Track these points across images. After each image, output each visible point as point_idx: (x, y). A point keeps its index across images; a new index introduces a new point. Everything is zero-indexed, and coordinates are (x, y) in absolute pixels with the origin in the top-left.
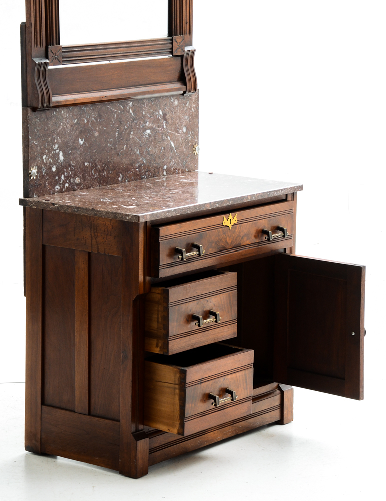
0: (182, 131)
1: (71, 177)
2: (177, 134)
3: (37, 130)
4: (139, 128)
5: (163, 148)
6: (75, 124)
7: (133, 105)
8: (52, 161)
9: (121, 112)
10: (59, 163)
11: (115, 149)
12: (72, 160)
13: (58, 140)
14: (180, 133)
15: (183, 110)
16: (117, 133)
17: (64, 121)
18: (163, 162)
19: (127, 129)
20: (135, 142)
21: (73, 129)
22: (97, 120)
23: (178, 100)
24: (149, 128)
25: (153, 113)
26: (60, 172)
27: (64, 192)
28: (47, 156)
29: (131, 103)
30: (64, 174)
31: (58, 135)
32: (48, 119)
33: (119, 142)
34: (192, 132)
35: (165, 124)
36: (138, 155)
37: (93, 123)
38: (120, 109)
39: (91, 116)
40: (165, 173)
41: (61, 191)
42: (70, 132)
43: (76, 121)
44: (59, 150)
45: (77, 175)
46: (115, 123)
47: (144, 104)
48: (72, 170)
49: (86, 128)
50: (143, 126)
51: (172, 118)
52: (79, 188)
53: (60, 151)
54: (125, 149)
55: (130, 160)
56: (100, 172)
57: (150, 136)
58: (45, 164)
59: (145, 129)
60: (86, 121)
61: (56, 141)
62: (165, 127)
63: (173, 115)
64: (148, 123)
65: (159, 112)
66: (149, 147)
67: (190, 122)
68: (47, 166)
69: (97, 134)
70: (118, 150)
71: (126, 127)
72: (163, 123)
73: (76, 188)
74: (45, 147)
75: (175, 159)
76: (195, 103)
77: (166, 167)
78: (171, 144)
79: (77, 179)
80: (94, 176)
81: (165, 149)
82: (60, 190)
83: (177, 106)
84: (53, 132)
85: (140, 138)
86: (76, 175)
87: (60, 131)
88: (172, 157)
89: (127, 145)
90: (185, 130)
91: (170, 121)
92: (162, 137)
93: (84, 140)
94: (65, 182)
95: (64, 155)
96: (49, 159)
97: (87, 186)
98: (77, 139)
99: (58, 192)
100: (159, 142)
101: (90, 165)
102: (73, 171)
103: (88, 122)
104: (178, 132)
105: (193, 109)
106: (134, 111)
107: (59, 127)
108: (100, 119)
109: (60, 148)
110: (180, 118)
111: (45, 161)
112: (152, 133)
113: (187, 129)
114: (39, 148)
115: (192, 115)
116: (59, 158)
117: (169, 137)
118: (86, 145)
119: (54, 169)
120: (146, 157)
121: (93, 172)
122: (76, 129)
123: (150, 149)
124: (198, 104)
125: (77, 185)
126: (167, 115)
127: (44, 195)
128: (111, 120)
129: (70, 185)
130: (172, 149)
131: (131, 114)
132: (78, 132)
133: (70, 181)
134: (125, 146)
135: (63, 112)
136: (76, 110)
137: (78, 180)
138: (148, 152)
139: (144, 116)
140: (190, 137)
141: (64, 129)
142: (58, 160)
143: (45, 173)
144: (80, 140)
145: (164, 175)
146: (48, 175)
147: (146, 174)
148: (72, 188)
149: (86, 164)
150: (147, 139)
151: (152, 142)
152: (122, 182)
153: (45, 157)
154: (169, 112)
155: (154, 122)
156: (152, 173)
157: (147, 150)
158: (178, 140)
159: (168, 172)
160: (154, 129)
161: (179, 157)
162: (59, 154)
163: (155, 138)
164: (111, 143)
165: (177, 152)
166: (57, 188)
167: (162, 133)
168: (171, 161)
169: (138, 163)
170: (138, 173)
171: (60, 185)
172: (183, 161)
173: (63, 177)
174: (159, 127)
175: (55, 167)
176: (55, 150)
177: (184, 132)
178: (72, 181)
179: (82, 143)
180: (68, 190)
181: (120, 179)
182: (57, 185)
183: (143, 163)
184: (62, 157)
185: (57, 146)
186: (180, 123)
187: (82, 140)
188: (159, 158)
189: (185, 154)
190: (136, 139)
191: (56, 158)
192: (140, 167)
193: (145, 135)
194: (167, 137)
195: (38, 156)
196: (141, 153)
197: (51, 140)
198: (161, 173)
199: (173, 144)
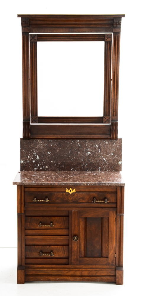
1: (43, 165)
3: (25, 146)
4: (83, 151)
6: (46, 146)
7: (80, 142)
8: (33, 159)
9: (72, 144)
11: (69, 157)
12: (44, 159)
13: (36, 151)
15: (111, 146)
16: (70, 152)
17: (39, 144)
18: (98, 166)
19: (76, 151)
20: (81, 156)
21: (44, 148)
22: (58, 145)
23: (108, 142)
24: (89, 151)
25: (92, 146)
26: (37, 163)
27: (39, 171)
28: (30, 156)
29: (78, 141)
30: (39, 164)
31: (36, 149)
32: (30, 143)
33: (71, 155)
34: (117, 155)
35: (99, 151)
36: (83, 161)
37: (56, 146)
38: (72, 142)
39: (54, 144)
40: (99, 170)
41: (37, 170)
43: (46, 145)
46: (69, 147)
47: (87, 142)
48: (43, 163)
49: (52, 148)
50: (86, 150)
51: (104, 149)
54: (74, 158)
55: (77, 163)
56: (59, 165)
57: (90, 154)
58: (29, 159)
59: (87, 152)
60: (52, 145)
62: (99, 152)
63: (105, 147)
64: (89, 149)
65: (96, 146)
66: (89, 159)
67: (116, 151)
69: (58, 151)
70: (70, 158)
72: (98, 150)
74: (29, 153)
75: (106, 165)
76: (119, 144)
77: (100, 168)
78: (103, 159)
80: (56, 167)
81: (99, 160)
83: (107, 144)
84: (33, 148)
85: (84, 155)
86: (46, 165)
88: (104, 164)
89: (76, 157)
90: (112, 154)
91: (103, 150)
92: (98, 155)
94: (39, 167)
95: (39, 157)
96: (31, 158)
97: (52, 170)
98: (47, 151)
99: (36, 170)
100: (96, 157)
101: (54, 162)
103: (53, 146)
104: (108, 155)
105: (118, 146)
106: (80, 144)
107: (36, 146)
108: (60, 145)
109: (37, 154)
110: (109, 149)
111: (29, 158)
113: (114, 154)
114: (25, 153)
115: (117, 149)
116: (36, 158)
117: (102, 156)
119: (34, 162)
120: (87, 163)
121: (56, 165)
122: (46, 148)
123: (90, 160)
124: (122, 145)
125: (46, 169)
126: (101, 147)
127: (28, 171)
128: (67, 146)
129: (42, 168)
130: (104, 161)
131: (78, 145)
133: (42, 167)
135: (39, 141)
136: (46, 141)
137: (47, 167)
138: (89, 161)
139: (86, 147)
140: (116, 157)
141: (39, 147)
142: (36, 159)
143: (29, 163)
144: (48, 152)
145: (99, 171)
146: (30, 163)
147: (87, 169)
148: (43, 170)
149: (52, 162)
150: (88, 156)
151: (91, 157)
152: (73, 170)
153: (28, 157)
154: (102, 146)
155: (92, 149)
156: (91, 169)
157: (88, 160)
158: (108, 158)
159: (102, 170)
160: (93, 152)
161: (109, 165)
162: (36, 156)
163: (93, 156)
164: (66, 155)
165: (107, 163)
166: (35, 169)
167: (98, 154)
168: (103, 166)
169: (83, 164)
170: (83, 168)
171: (37, 168)
172: (111, 167)
173: (38, 165)
174: (96, 151)
175: (34, 161)
176: (34, 155)
177: (112, 155)
178: (43, 167)
179: (49, 153)
180: (41, 170)
181: (72, 169)
182: (35, 167)
183: (86, 165)
184: (38, 157)
185: (35, 153)
186: (109, 151)
187: (49, 152)
188: (96, 164)
189: (112, 164)
190: (81, 155)
191: (35, 158)
192: (83, 166)
193: (87, 154)
194: (101, 156)
195: (25, 156)
196: (85, 161)
197: (32, 151)
198: (97, 170)
199: (105, 159)
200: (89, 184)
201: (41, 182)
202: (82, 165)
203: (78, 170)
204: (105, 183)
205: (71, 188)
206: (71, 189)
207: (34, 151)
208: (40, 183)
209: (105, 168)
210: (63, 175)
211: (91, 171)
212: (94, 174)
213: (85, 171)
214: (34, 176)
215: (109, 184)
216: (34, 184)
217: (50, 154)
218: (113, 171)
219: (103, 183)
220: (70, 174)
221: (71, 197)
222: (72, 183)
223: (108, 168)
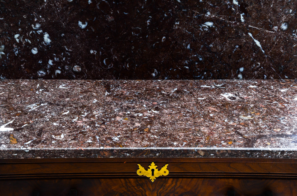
0: (279, 28)
1: (65, 63)
2: (267, 31)
4: (191, 19)
5: (237, 47)
8: (30, 42)
10: (43, 45)
11: (145, 39)
12: (66, 45)
13: (39, 19)
14: (273, 31)
16: (148, 21)
18: (237, 63)
19: (167, 18)
20: (183, 36)
21: (67, 9)
24: (210, 20)
26: (44, 55)
27: (52, 79)
28: (21, 36)
30: (52, 59)
31: (39, 13)
33: (152, 31)
35: (242, 17)
36: (188, 50)
37: (103, 5)
40: (240, 76)
41: (46, 77)
42: (62, 12)
44: (41, 31)
45: (76, 63)
46: (145, 8)
48: (66, 56)
49: (91, 9)
50: (199, 17)
51: (258, 10)
52: (79, 77)
53: (44, 32)
54: (163, 41)
55: (171, 55)
56: (116, 63)
58: (19, 44)
60: (90, 2)
61: (36, 20)
62: (243, 20)
63: (260, 6)
64: (209, 13)
66: (209, 43)
68: (21, 47)
69: (110, 19)
70: (150, 41)
71: (165, 15)
72: (239, 15)
73: (74, 76)
74: (17, 25)
75: (260, 61)
77: (242, 69)
78: (254, 43)
79: (75, 66)
80: (106, 66)
81: (240, 47)
82: (46, 75)
85: (192, 31)
86: (73, 63)
87: (43, 8)
88: (255, 58)
89: (167, 36)
90: (284, 27)
91: (254, 14)
92: (236, 32)
93: (86, 23)
94: (53, 69)
95: (51, 37)
96: (24, 39)
97: (93, 76)
98: (73, 21)
100: (229, 38)
101: (98, 53)
102: (69, 57)
103: (94, 3)
104: (270, 29)
107: (41, 4)
109: (44, 29)
110: (274, 11)
111: (17, 40)
112: (216, 26)
113: (289, 25)
116: (43, 40)
117: (250, 35)
118: (90, 29)
119: (35, 52)
120: (202, 54)
121: (104, 62)
122: (73, 10)
123: (211, 46)
125: (76, 73)
126: (247, 6)
127: (19, 78)
128: (138, 5)
130: (255, 48)
132: (75, 13)
134: (164, 37)
137: (76, 68)
138: (209, 50)
141: (51, 7)
142: (40, 42)
143: (18, 54)
144: (80, 23)
145: (238, 79)
146: (23, 57)
147: (203, 75)
148: (67, 76)
149: (92, 52)
150: (206, 33)
151: (215, 37)
152: (157, 78)
153: (17, 36)
154: (251, 3)
155: (220, 13)
156: (213, 73)
157: (205, 45)
158: (270, 38)
159: (247, 76)
160: (221, 22)
161: (270, 60)
162: (42, 36)
163: (222, 32)
164: (137, 31)
165: (266, 53)
166: (41, 72)
167: (237, 27)
168: (252, 63)
169: (188, 59)
170: (188, 72)
171: (45, 71)
172: (277, 65)
173: (50, 62)
174: (230, 20)
175: (36, 49)
176: (36, 30)
177: (282, 30)
178: (67, 68)
179: (83, 26)
180: (60, 77)
181: (154, 75)
182: (40, 69)
183: (198, 61)
184: (47, 38)
185: (38, 26)
186: (274, 18)
187: (84, 23)
188: (230, 57)
189: (282, 57)
190: (186, 31)
191: (37, 39)
192: (191, 65)
193: (203, 28)
194: (247, 34)
195: (6, 35)
196: (194, 49)
197: (28, 17)
198: (232, 75)
199: (258, 43)
200: (215, 154)
201: (52, 148)
202: (186, 62)
203: (172, 77)
204: (268, 152)
205: (153, 164)
206: (153, 166)
207: (33, 18)
208: (49, 151)
209: (258, 69)
210: (125, 104)
211: (213, 78)
212: (226, 96)
213: (195, 79)
214: (33, 107)
215: (283, 152)
216: (30, 156)
217: (87, 27)
218: (284, 78)
219: (261, 148)
220: (150, 93)
221: (154, 190)
222: (158, 151)
223: (269, 68)
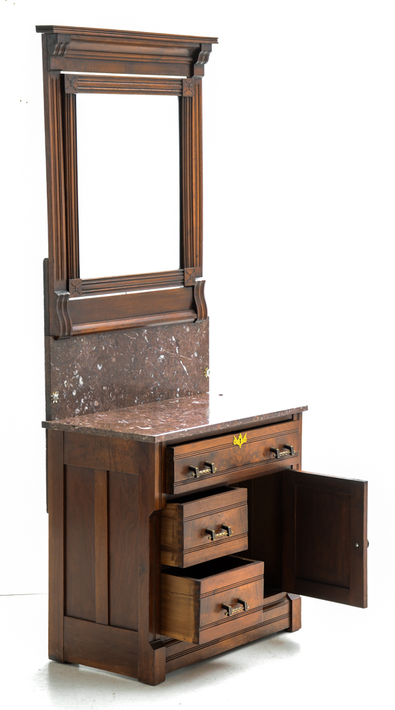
0: (194, 356)
1: (90, 400)
2: (188, 359)
3: (58, 357)
4: (153, 354)
5: (175, 372)
6: (94, 351)
7: (148, 333)
8: (72, 385)
9: (136, 339)
10: (79, 387)
11: (131, 373)
12: (90, 385)
13: (77, 366)
15: (194, 336)
16: (133, 359)
17: (83, 348)
18: (176, 385)
19: (141, 355)
20: (150, 368)
21: (92, 356)
22: (114, 347)
23: (190, 327)
24: (163, 354)
25: (166, 340)
26: (79, 396)
27: (83, 415)
28: (67, 381)
29: (146, 331)
30: (83, 398)
31: (78, 361)
32: (68, 347)
33: (135, 366)
34: (202, 357)
35: (177, 350)
36: (153, 379)
37: (110, 349)
38: (135, 336)
39: (108, 343)
40: (178, 395)
41: (80, 414)
42: (89, 359)
43: (94, 348)
45: (96, 399)
46: (131, 349)
47: (158, 331)
49: (104, 354)
50: (157, 352)
51: (184, 344)
52: (97, 411)
53: (79, 376)
54: (140, 373)
55: (145, 384)
56: (117, 395)
57: (163, 360)
58: (66, 389)
59: (159, 355)
60: (103, 348)
62: (177, 352)
63: (184, 341)
64: (161, 349)
65: (172, 338)
67: (200, 347)
68: (67, 391)
69: (114, 360)
70: (133, 374)
71: (141, 353)
72: (175, 348)
73: (95, 410)
74: (66, 373)
75: (186, 382)
76: (205, 329)
77: (178, 390)
78: (183, 368)
79: (95, 402)
80: (111, 399)
81: (177, 373)
82: (80, 412)
83: (188, 333)
84: (73, 359)
85: (153, 363)
86: (94, 399)
87: (80, 357)
88: (184, 380)
89: (142, 369)
90: (196, 355)
91: (182, 347)
92: (175, 361)
93: (102, 365)
94: (84, 405)
96: (69, 384)
97: (104, 409)
98: (95, 364)
99: (78, 414)
100: (172, 366)
101: (107, 388)
102: (92, 394)
103: (106, 349)
104: (190, 357)
105: (203, 335)
106: (148, 338)
107: (79, 354)
108: (117, 346)
109: (80, 374)
110: (191, 343)
111: (66, 385)
112: (165, 358)
113: (198, 354)
114: (60, 374)
115: (203, 341)
116: (79, 383)
117: (181, 362)
118: (103, 370)
119: (74, 393)
120: (159, 380)
121: (110, 395)
122: (95, 356)
123: (163, 373)
124: (208, 331)
125: (96, 407)
126: (179, 341)
127: (65, 418)
128: (127, 347)
129: (89, 408)
130: (184, 372)
131: (146, 341)
132: (96, 358)
133: (89, 404)
134: (140, 370)
135: (82, 340)
136: (94, 338)
138: (162, 376)
139: (158, 343)
140: (201, 361)
141: (84, 355)
142: (77, 385)
143: (66, 397)
144: (98, 365)
145: (177, 397)
146: (68, 398)
147: (160, 397)
148: (91, 411)
149: (104, 388)
150: (161, 364)
151: (165, 366)
152: (137, 404)
153: (65, 382)
154: (181, 339)
155: (167, 348)
156: (165, 395)
157: (160, 374)
158: (190, 364)
159: (181, 394)
160: (167, 355)
161: (191, 380)
162: (78, 380)
163: (168, 362)
164: (127, 368)
165: (189, 375)
166: (77, 411)
167: (175, 358)
168: (183, 383)
169: (153, 386)
170: (153, 396)
171: (79, 408)
172: (194, 384)
173: (82, 401)
174: (171, 352)
175: (75, 391)
176: (75, 376)
178: (91, 404)
179: (100, 368)
180: (87, 412)
181: (136, 401)
183: (157, 386)
184: (81, 382)
185: (77, 372)
186: (191, 349)
187: (100, 366)
188: (172, 381)
189: (196, 378)
190: (151, 364)
191: (76, 383)
192: (154, 390)
193: (159, 360)
194: (179, 362)
195: (60, 382)
196: (155, 377)
197: (72, 366)
199: (185, 368)
202: (152, 388)
207: (75, 366)
209: (185, 389)
213: (156, 401)
223: (190, 387)
